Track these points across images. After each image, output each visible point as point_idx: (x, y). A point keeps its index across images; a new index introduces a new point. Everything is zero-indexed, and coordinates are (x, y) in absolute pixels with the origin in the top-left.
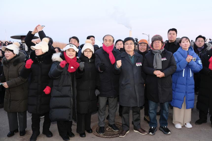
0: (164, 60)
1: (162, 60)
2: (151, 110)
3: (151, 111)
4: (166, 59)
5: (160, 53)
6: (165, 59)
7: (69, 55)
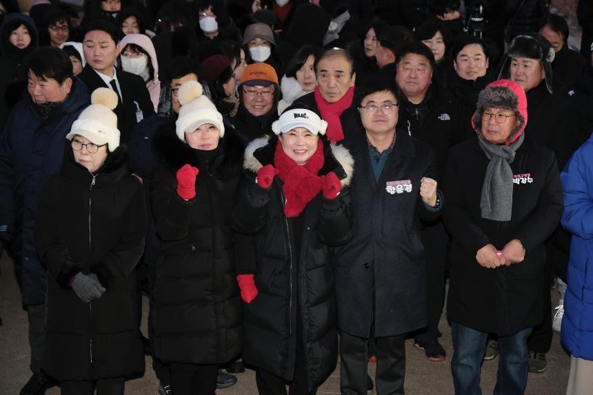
0: (524, 181)
1: (517, 181)
2: (464, 356)
3: (462, 362)
4: (530, 180)
5: (508, 160)
6: (527, 179)
7: (294, 151)
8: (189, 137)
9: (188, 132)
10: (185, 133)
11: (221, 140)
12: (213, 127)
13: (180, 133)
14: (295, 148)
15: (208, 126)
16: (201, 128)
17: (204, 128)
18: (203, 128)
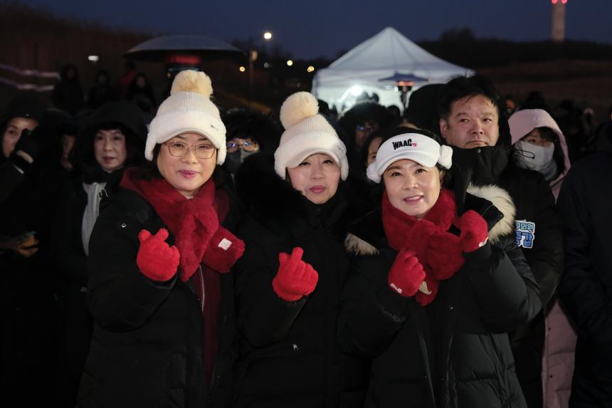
7: (405, 200)
8: (292, 173)
9: (290, 167)
10: (287, 169)
11: (341, 184)
12: (329, 161)
13: (280, 169)
14: (406, 194)
15: (323, 159)
16: (311, 160)
17: (316, 162)
18: (314, 161)
